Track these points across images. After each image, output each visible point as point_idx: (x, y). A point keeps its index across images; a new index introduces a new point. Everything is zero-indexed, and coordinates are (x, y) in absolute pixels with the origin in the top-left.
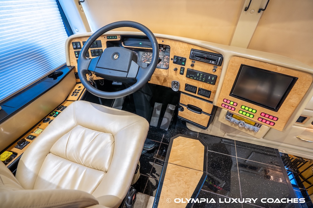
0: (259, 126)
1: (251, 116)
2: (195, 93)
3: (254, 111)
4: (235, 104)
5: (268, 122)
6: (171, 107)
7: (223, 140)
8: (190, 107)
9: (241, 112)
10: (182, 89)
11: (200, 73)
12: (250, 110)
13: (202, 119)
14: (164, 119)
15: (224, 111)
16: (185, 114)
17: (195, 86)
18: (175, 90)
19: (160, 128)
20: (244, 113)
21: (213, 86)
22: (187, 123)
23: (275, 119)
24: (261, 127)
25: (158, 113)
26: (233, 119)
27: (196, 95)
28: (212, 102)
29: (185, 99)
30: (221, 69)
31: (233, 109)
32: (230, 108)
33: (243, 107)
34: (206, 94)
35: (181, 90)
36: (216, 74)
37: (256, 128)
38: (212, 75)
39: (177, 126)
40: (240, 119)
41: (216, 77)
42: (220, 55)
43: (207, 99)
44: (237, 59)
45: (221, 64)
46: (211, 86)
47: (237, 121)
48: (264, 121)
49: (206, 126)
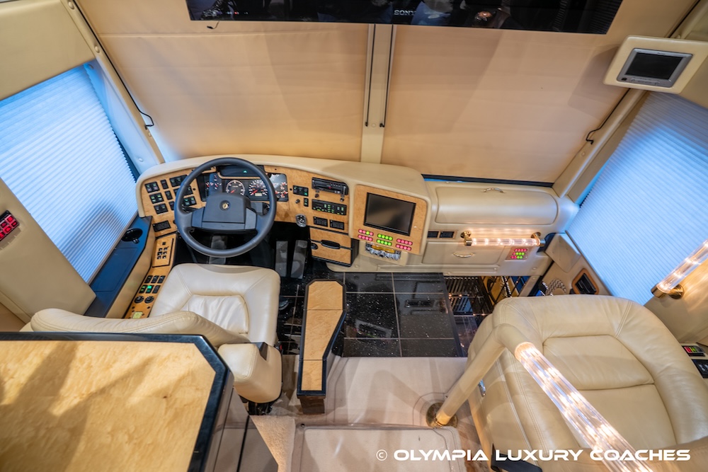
0: (399, 253)
1: (390, 244)
2: (327, 226)
3: (391, 239)
4: (371, 234)
5: (405, 248)
6: (301, 244)
7: (378, 275)
8: (325, 243)
9: (379, 241)
10: (311, 223)
11: (328, 203)
12: (387, 238)
13: (343, 255)
14: (294, 263)
15: (363, 243)
16: (321, 252)
17: (325, 218)
18: (302, 225)
19: (292, 276)
20: (382, 242)
21: (345, 217)
22: (327, 263)
23: (410, 243)
24: (402, 253)
25: (284, 255)
26: (373, 251)
27: (329, 228)
28: (347, 234)
29: (316, 234)
30: (349, 198)
31: (370, 239)
32: (367, 238)
33: (380, 236)
34: (339, 226)
35: (309, 225)
36: (345, 203)
37: (397, 256)
38: (341, 206)
39: (314, 269)
40: (380, 249)
41: (345, 207)
42: (344, 184)
43: (342, 231)
44: (362, 188)
45: (347, 192)
46: (343, 216)
47: (377, 252)
48: (402, 247)
49: (349, 263)
